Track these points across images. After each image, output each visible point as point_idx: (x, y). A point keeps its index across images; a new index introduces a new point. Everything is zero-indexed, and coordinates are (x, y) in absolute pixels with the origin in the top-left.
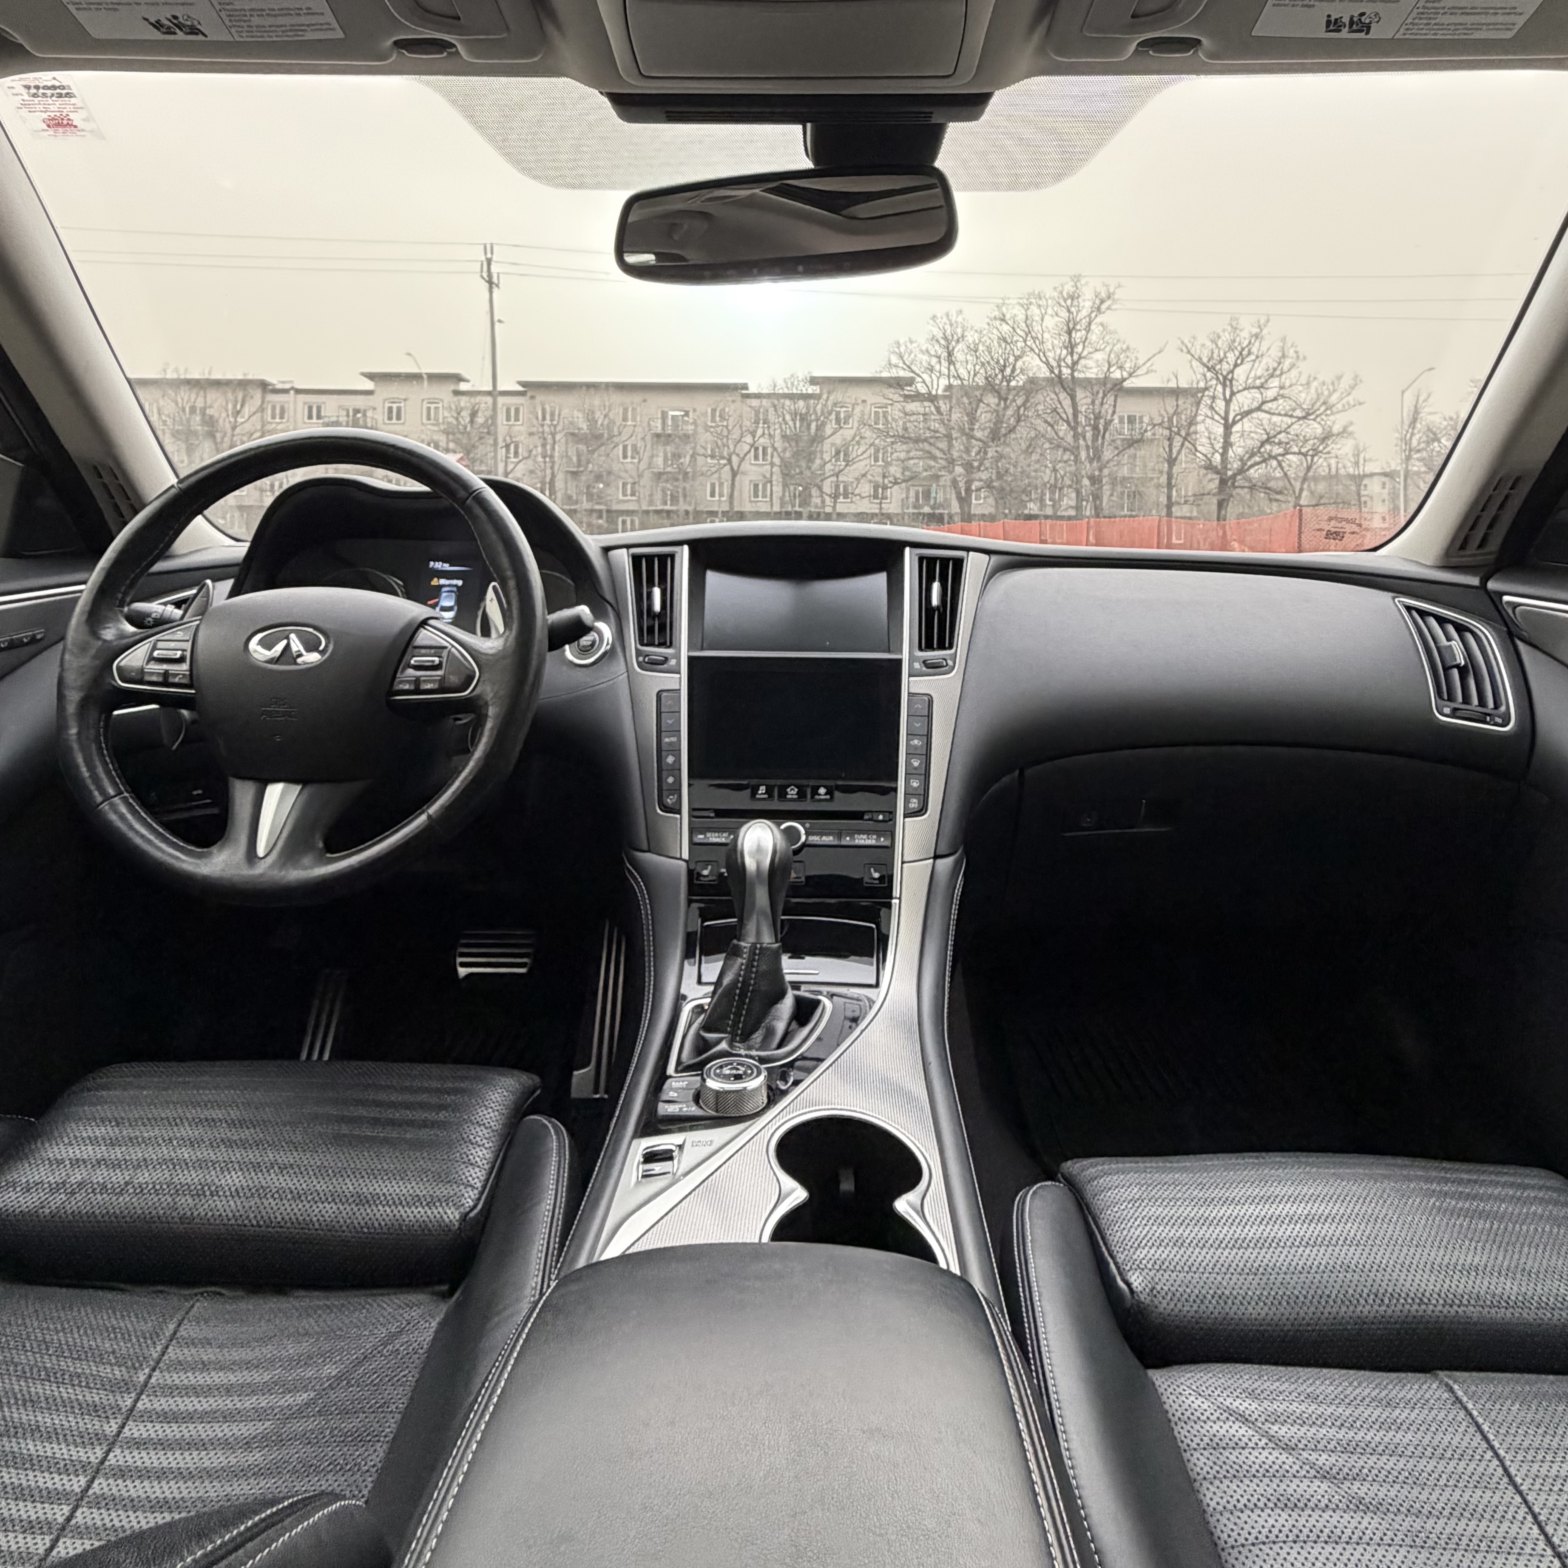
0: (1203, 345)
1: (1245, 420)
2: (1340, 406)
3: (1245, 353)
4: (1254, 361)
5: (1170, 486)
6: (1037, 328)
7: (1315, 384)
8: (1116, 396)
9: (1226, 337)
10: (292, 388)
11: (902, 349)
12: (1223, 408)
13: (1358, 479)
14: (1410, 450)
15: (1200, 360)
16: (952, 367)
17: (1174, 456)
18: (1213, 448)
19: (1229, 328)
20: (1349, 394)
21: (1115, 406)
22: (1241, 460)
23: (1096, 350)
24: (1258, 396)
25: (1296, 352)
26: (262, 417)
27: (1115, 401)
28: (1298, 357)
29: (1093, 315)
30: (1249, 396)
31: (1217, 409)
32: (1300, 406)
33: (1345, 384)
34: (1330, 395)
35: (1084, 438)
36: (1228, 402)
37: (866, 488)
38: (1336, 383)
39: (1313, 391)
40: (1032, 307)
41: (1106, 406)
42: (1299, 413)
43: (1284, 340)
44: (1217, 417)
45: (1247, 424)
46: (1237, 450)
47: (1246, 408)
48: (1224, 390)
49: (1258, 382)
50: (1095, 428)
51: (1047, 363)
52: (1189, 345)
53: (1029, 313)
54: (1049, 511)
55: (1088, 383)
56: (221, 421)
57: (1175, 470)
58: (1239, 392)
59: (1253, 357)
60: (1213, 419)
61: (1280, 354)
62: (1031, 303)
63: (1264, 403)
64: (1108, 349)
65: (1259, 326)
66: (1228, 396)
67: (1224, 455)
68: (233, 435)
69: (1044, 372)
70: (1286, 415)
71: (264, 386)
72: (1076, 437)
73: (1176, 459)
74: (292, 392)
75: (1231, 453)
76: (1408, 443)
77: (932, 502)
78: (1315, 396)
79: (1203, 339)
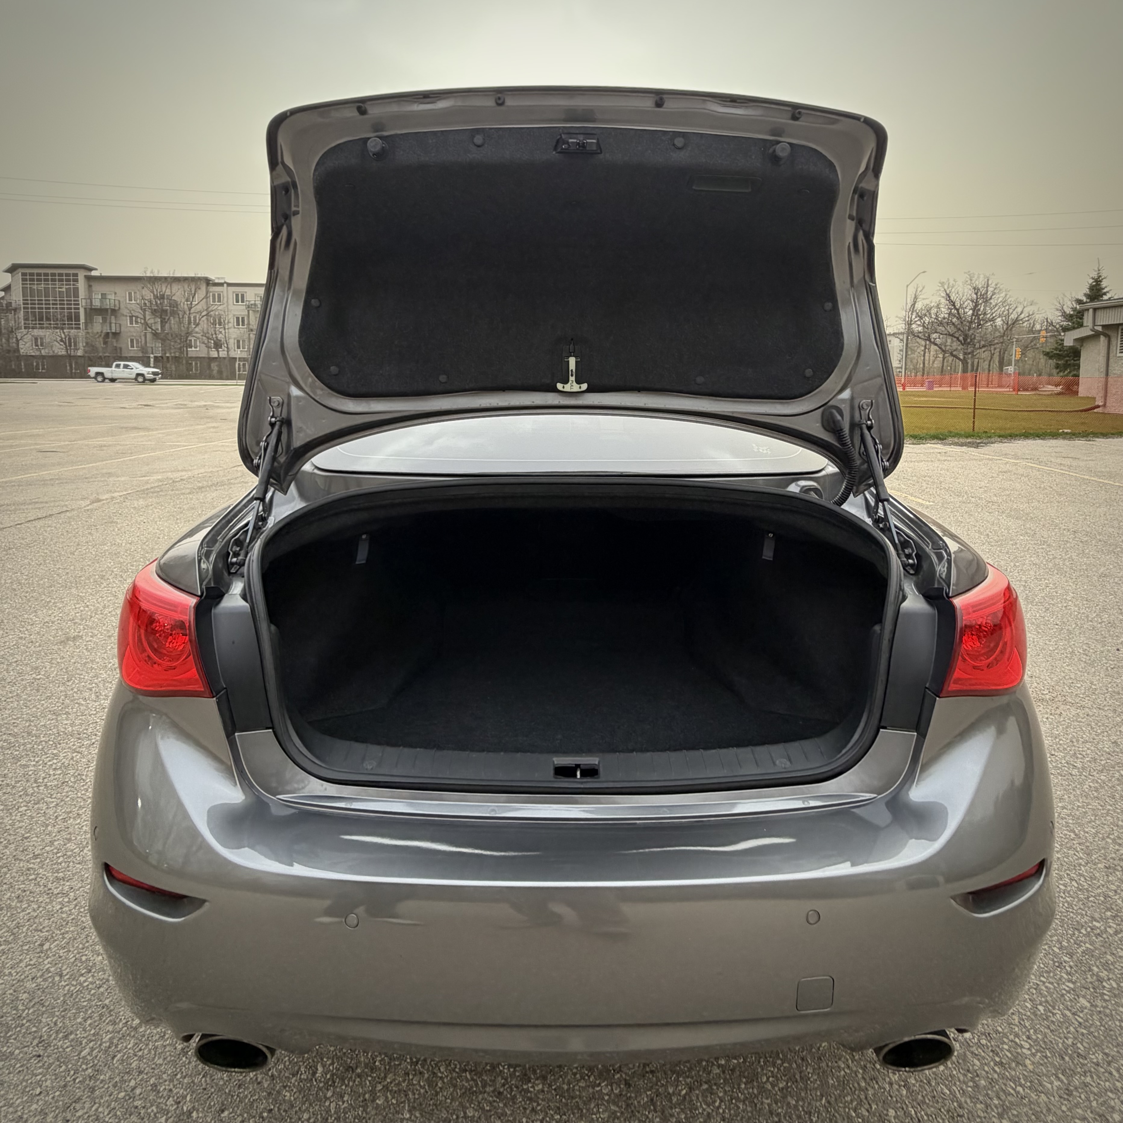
10: (225, 283)
26: (207, 302)
56: (182, 304)
68: (190, 314)
71: (208, 282)
74: (225, 285)
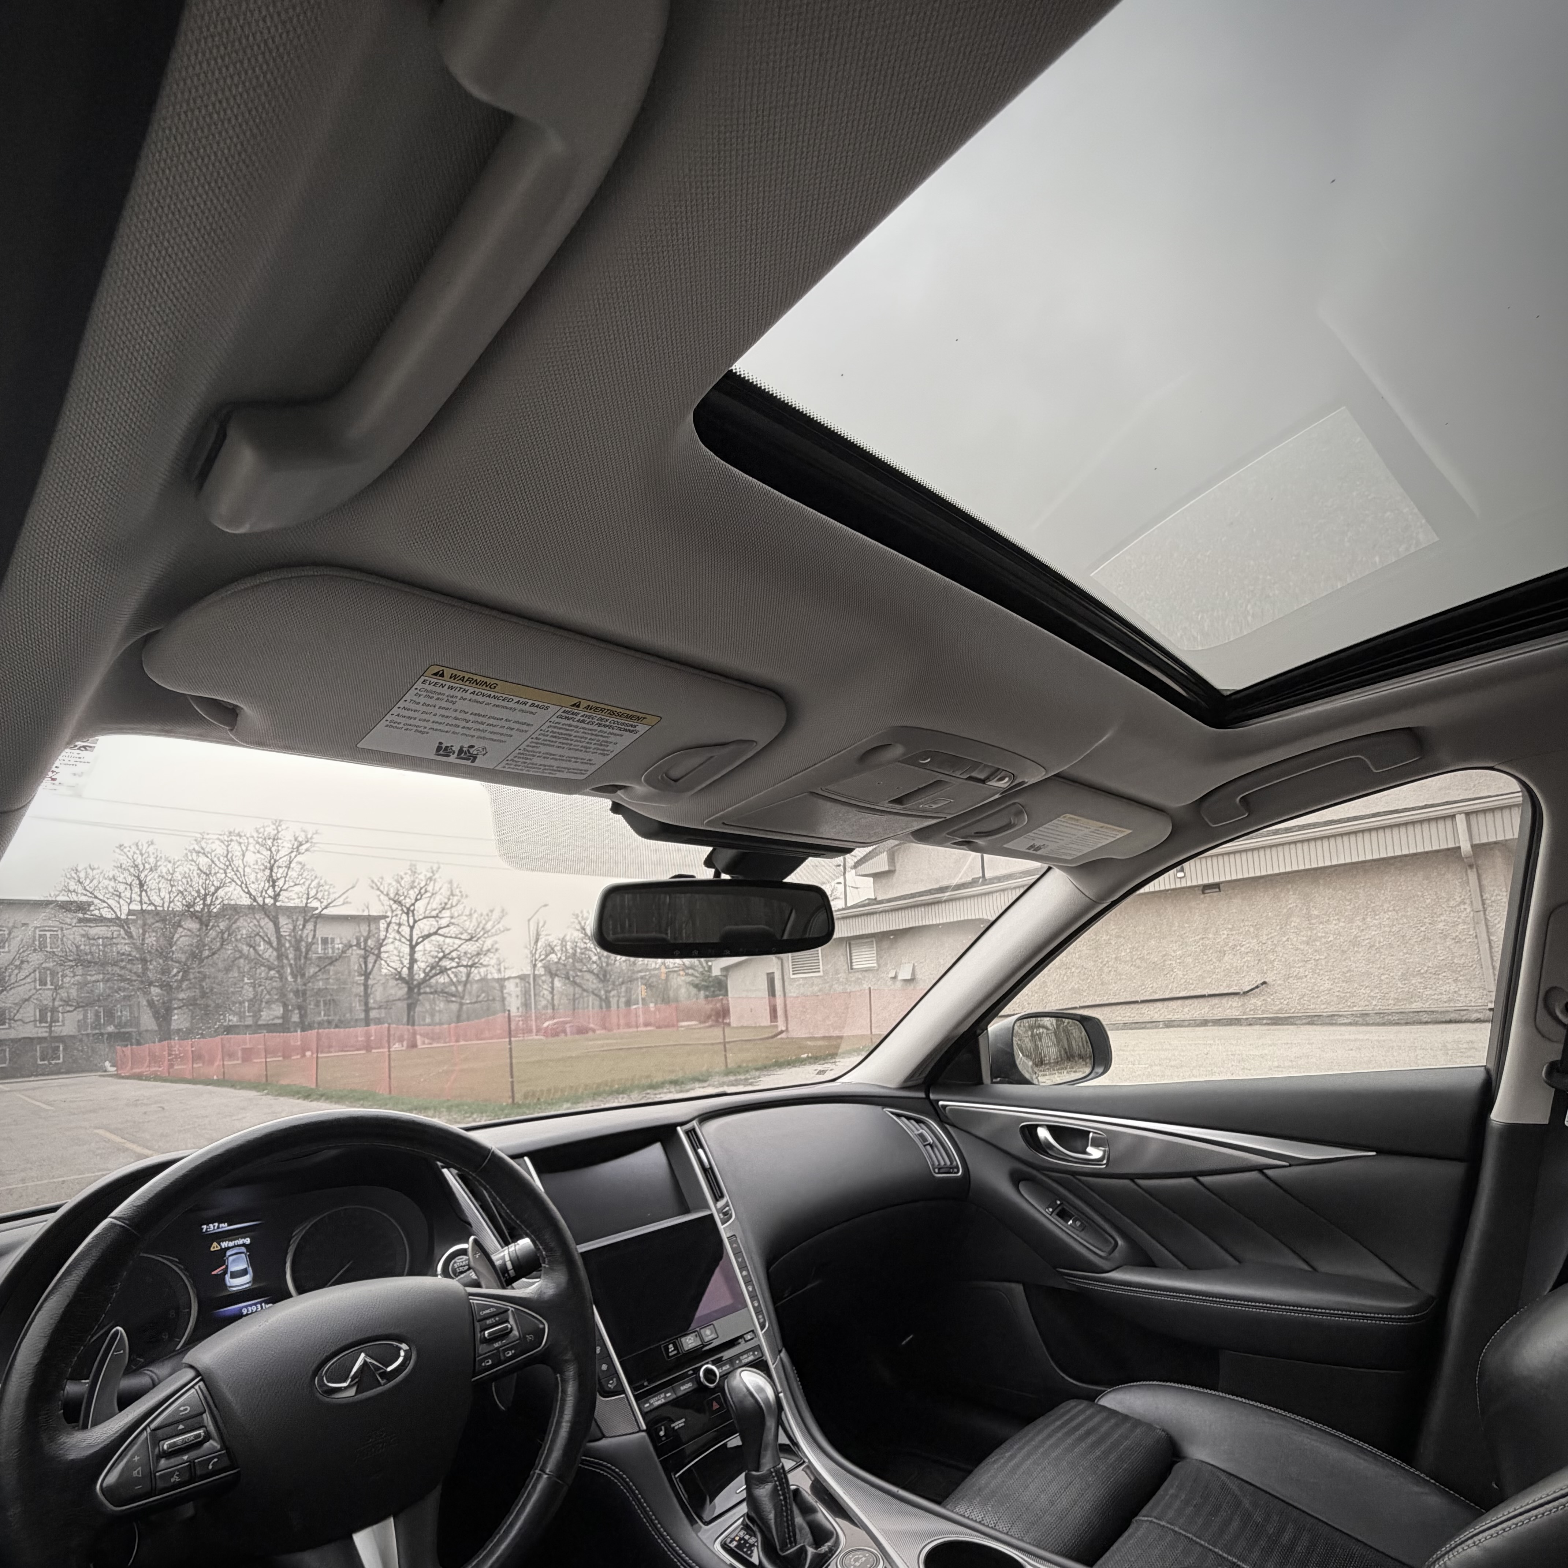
0: (390, 884)
1: (426, 941)
2: (493, 931)
3: (423, 891)
4: (430, 897)
5: (366, 995)
6: (237, 862)
7: (475, 916)
8: (316, 923)
9: (408, 879)
11: (82, 875)
12: (408, 932)
13: (501, 981)
14: (536, 960)
15: (387, 895)
16: (144, 894)
17: (368, 971)
18: (402, 963)
19: (409, 872)
20: (499, 923)
21: (315, 931)
22: (424, 971)
23: (296, 885)
24: (435, 923)
25: (461, 892)
27: (315, 927)
28: (462, 896)
29: (293, 855)
30: (428, 923)
31: (403, 933)
32: (466, 931)
33: (496, 915)
34: (486, 924)
35: (287, 958)
36: (412, 928)
37: (29, 1012)
38: (490, 915)
39: (474, 920)
40: (233, 843)
41: (306, 932)
42: (465, 936)
43: (451, 882)
44: (403, 940)
45: (427, 945)
46: (421, 965)
47: (426, 933)
48: (408, 917)
49: (434, 913)
50: (297, 949)
51: (249, 893)
52: (379, 884)
53: (229, 848)
54: (249, 1021)
55: (289, 911)
57: (370, 982)
58: (420, 920)
59: (428, 894)
60: (400, 940)
61: (449, 893)
62: (232, 840)
63: (439, 928)
64: (307, 883)
65: (433, 872)
66: (411, 924)
67: (411, 968)
69: (246, 901)
70: (456, 938)
72: (280, 957)
73: (370, 973)
75: (416, 967)
76: (533, 955)
77: (116, 1021)
78: (476, 924)
79: (389, 879)
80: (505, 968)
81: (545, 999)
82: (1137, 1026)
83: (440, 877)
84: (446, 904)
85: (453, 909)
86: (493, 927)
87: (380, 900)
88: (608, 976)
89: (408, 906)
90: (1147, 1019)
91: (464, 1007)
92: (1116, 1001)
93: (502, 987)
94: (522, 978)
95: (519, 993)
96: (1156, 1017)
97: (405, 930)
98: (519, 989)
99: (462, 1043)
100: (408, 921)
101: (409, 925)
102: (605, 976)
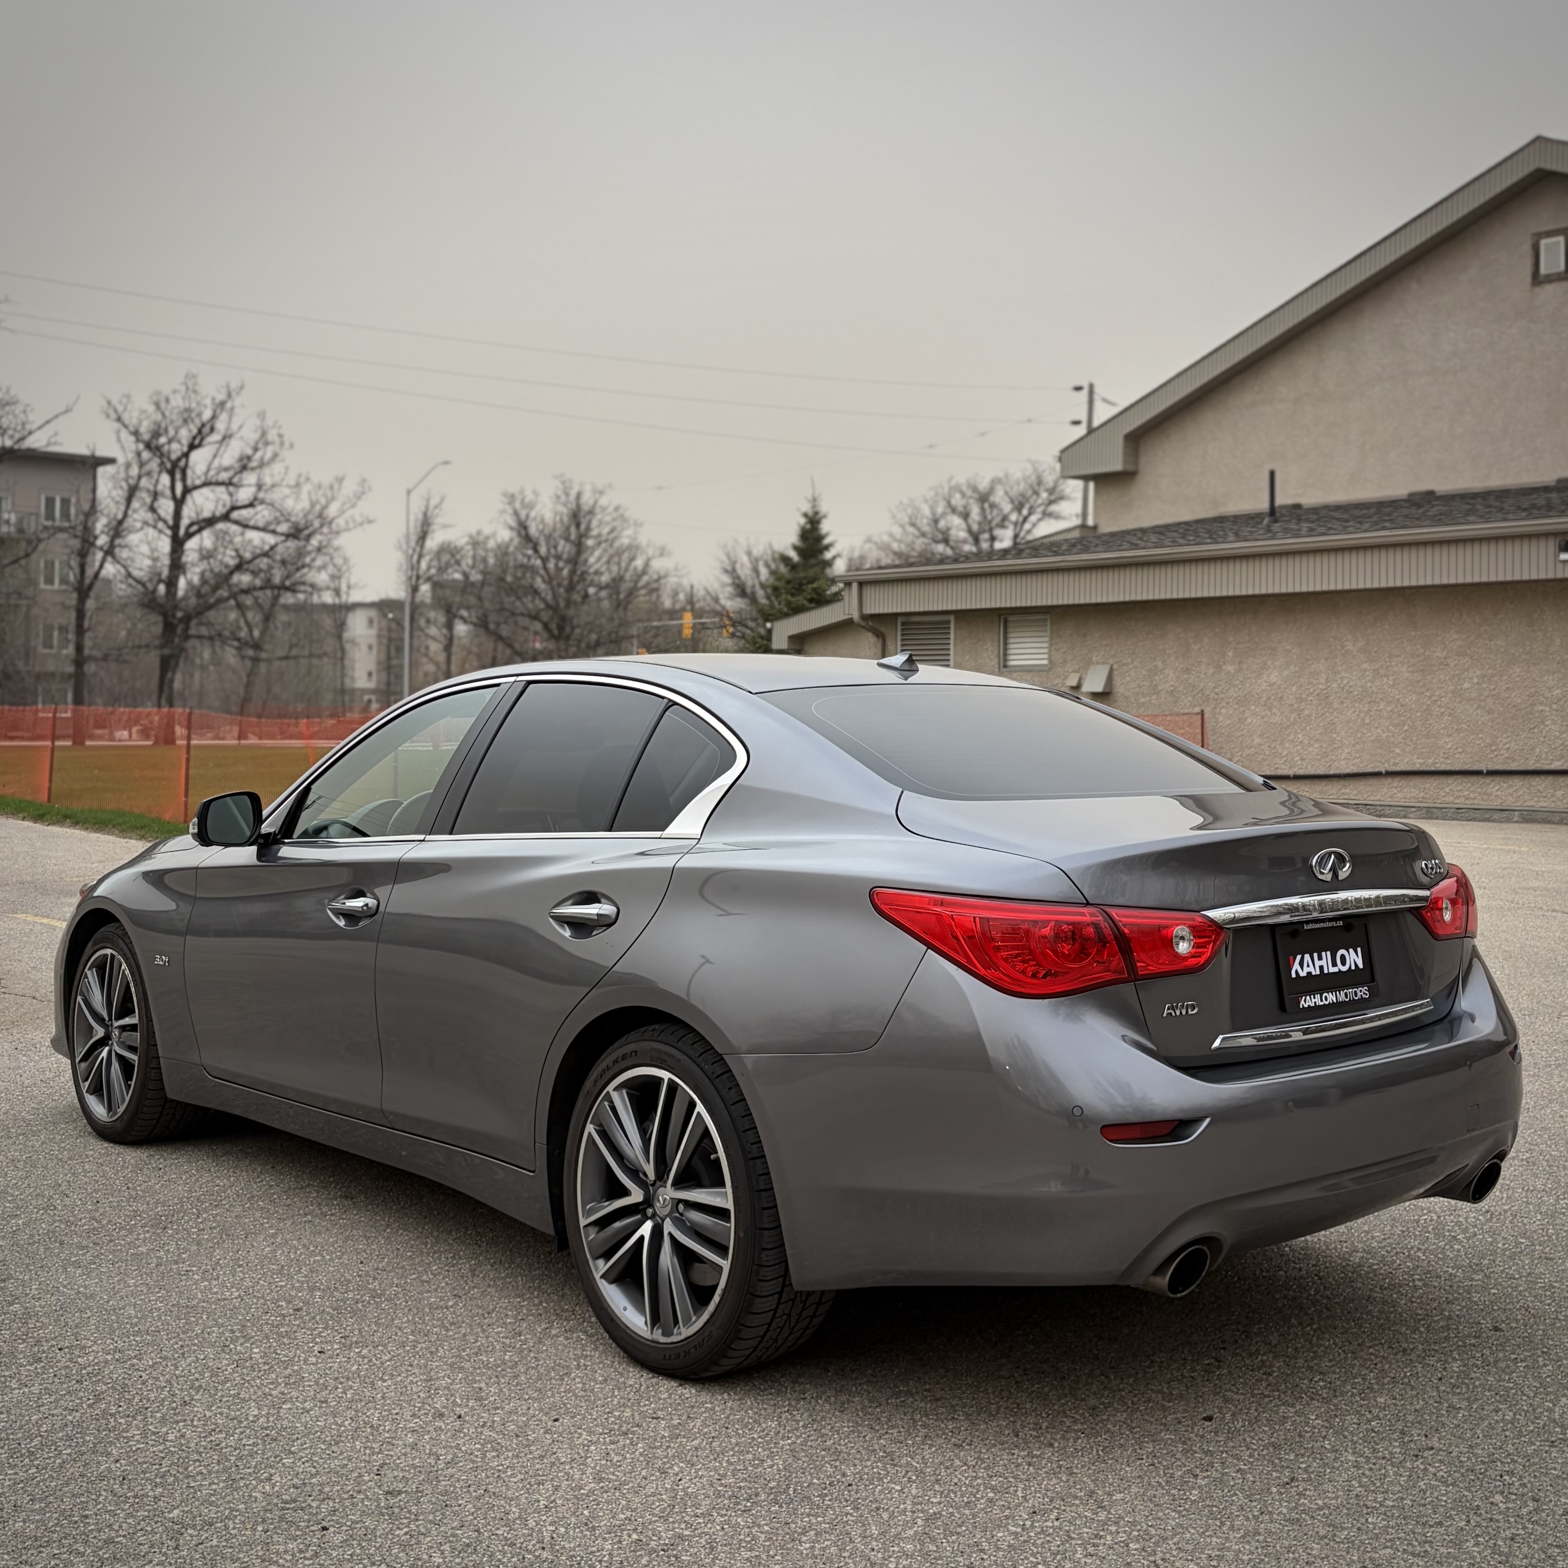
0: (142, 412)
1: (204, 532)
2: (341, 522)
3: (206, 429)
4: (220, 443)
5: (80, 630)
7: (306, 488)
9: (178, 403)
12: (171, 511)
13: (340, 612)
14: (418, 577)
15: (136, 433)
17: (87, 582)
18: (155, 573)
19: (183, 389)
20: (353, 506)
22: (198, 592)
24: (225, 497)
25: (280, 436)
28: (281, 444)
30: (211, 496)
31: (162, 513)
32: (286, 518)
33: (349, 488)
34: (327, 506)
36: (179, 503)
38: (336, 487)
39: (304, 496)
42: (283, 528)
43: (262, 415)
44: (161, 525)
45: (206, 539)
46: (192, 579)
47: (206, 514)
48: (173, 480)
49: (224, 476)
52: (120, 408)
57: (90, 604)
58: (196, 487)
59: (216, 437)
60: (153, 526)
61: (257, 436)
63: (234, 508)
65: (228, 392)
66: (179, 494)
67: (172, 584)
70: (265, 529)
73: (90, 586)
75: (182, 581)
78: (308, 506)
79: (141, 401)
80: (349, 587)
81: (431, 660)
82: (1477, 814)
83: (243, 406)
84: (249, 458)
85: (266, 471)
86: (342, 512)
87: (119, 440)
88: (568, 630)
89: (174, 457)
90: (1496, 804)
91: (263, 668)
92: (1448, 768)
93: (341, 626)
94: (383, 606)
95: (374, 641)
96: (1510, 802)
97: (166, 507)
98: (373, 632)
99: (253, 741)
100: (173, 488)
101: (174, 497)
102: (561, 628)
